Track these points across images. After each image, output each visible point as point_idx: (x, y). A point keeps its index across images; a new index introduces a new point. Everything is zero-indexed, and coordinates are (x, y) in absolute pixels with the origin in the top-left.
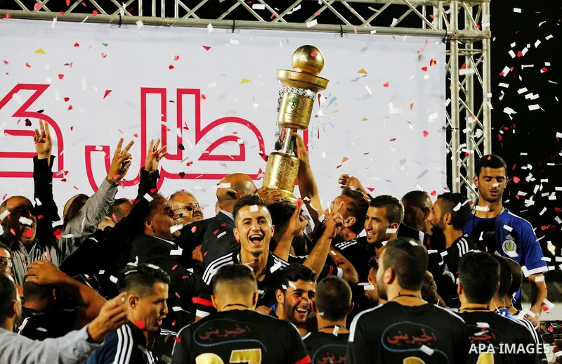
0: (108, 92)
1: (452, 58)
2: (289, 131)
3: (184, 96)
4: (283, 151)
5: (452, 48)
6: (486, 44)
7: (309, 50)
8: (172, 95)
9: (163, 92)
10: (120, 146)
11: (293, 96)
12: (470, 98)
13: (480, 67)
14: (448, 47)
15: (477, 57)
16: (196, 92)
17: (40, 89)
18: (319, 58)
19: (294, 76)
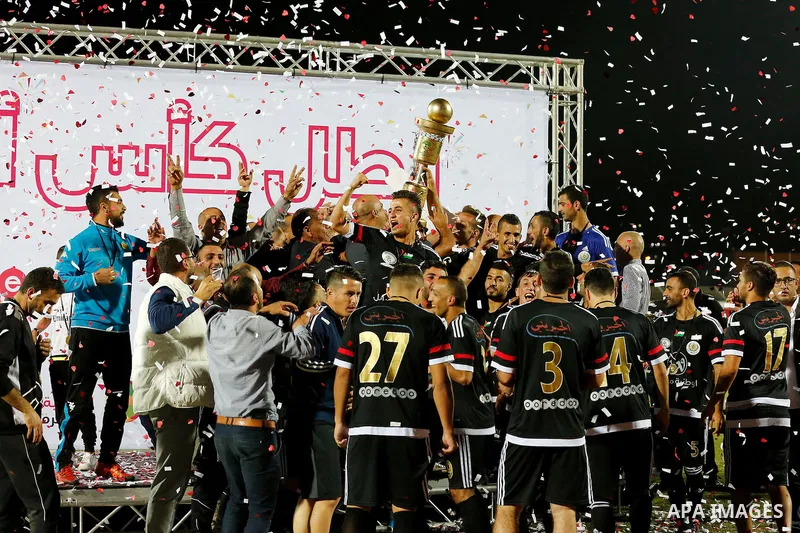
0: (283, 129)
1: (554, 107)
2: (421, 166)
3: (342, 133)
4: (416, 182)
5: (554, 100)
6: (580, 97)
7: (441, 102)
8: (333, 132)
9: (326, 129)
10: (294, 171)
11: (426, 139)
12: (567, 139)
13: (575, 115)
14: (551, 99)
15: (572, 107)
16: (352, 130)
17: (231, 125)
18: (449, 108)
19: (428, 124)
